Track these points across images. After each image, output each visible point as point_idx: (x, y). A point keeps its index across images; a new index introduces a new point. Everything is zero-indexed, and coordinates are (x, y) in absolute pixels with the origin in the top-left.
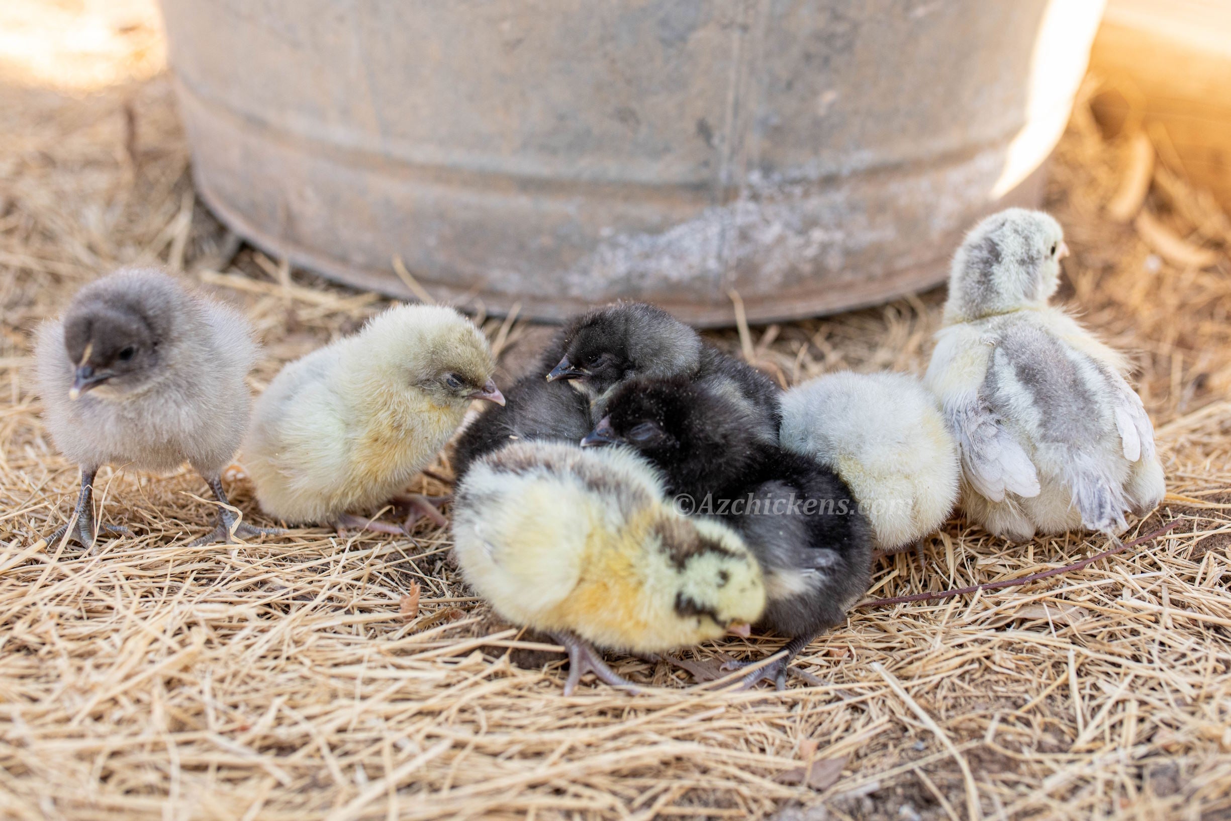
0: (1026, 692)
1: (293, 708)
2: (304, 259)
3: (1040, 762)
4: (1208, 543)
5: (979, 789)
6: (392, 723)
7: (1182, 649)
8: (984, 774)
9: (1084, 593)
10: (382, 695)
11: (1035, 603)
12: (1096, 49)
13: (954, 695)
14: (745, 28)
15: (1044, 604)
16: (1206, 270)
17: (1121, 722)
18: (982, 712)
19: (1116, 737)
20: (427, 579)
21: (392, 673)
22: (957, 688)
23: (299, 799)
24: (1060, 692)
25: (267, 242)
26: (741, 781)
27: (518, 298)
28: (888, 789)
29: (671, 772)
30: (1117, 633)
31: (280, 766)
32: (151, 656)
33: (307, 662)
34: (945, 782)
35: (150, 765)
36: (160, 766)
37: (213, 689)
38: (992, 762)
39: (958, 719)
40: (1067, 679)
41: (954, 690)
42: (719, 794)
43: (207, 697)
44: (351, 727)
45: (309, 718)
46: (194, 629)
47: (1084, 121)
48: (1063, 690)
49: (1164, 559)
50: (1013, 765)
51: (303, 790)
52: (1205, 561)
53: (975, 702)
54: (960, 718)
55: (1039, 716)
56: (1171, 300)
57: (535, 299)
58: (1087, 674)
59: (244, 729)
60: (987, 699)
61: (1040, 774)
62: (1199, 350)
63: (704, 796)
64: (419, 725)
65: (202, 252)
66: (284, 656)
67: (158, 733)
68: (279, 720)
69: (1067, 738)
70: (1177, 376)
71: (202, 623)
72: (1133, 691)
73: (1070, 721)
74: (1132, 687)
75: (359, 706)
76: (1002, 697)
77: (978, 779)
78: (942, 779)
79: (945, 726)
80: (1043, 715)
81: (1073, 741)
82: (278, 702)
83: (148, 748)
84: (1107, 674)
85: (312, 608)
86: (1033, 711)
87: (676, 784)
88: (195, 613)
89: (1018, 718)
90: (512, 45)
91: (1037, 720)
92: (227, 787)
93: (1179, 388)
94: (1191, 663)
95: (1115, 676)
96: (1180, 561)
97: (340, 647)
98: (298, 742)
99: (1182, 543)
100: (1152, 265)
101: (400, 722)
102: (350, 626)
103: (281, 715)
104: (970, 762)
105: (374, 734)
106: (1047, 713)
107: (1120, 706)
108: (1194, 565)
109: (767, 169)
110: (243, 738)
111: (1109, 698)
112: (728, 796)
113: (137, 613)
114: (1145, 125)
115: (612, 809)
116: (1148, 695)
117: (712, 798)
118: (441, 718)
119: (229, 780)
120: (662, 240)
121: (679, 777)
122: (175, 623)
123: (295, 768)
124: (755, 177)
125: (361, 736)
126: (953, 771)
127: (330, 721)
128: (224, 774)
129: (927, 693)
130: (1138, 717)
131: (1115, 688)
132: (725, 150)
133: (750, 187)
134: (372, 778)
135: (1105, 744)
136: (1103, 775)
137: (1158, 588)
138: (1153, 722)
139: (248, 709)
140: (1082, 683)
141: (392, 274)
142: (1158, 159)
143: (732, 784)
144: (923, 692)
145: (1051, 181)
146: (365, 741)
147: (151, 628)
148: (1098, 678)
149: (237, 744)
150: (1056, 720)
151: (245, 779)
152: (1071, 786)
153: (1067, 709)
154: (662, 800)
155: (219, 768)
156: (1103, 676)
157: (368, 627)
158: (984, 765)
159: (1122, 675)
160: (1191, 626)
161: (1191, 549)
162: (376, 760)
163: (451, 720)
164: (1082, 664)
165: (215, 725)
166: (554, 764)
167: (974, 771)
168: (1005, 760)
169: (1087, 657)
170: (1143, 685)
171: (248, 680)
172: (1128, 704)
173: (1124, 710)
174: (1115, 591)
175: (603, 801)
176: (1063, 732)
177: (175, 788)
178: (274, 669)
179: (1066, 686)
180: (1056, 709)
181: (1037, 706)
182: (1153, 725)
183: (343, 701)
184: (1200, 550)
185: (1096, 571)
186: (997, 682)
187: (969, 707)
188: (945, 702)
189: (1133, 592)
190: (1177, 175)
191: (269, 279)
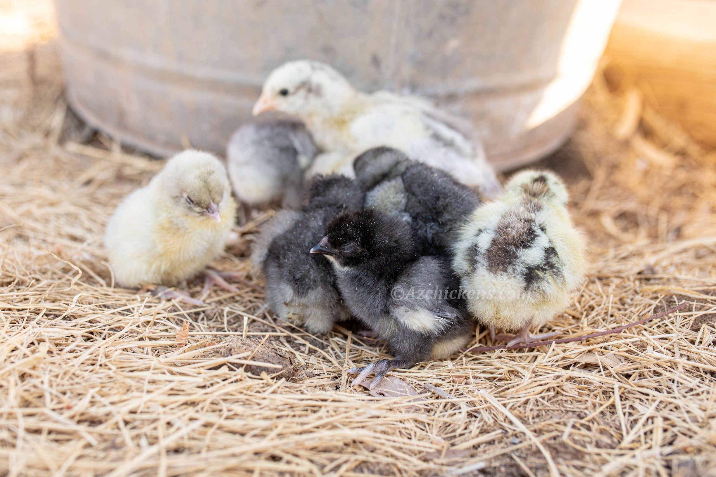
0: (586, 408)
1: (103, 396)
2: (130, 139)
3: (599, 455)
4: (703, 319)
5: (559, 470)
6: (167, 409)
7: (691, 386)
8: (560, 460)
9: (622, 346)
10: (160, 391)
11: (588, 351)
13: (538, 408)
15: (596, 353)
17: (651, 432)
18: (557, 420)
19: (648, 440)
20: (194, 324)
21: (169, 377)
22: (539, 404)
23: (102, 455)
24: (609, 410)
26: (397, 458)
28: (495, 468)
29: (350, 449)
30: (645, 373)
31: (90, 433)
32: (12, 359)
33: (114, 368)
34: (534, 465)
35: (5, 428)
36: (12, 429)
37: (51, 381)
38: (566, 453)
39: (540, 424)
40: (614, 402)
41: (538, 406)
42: (381, 466)
43: (46, 386)
44: (139, 410)
45: (112, 403)
46: (41, 343)
47: (599, 83)
48: (610, 409)
50: (580, 456)
51: (105, 450)
52: (701, 330)
53: (552, 413)
54: (543, 423)
55: (596, 424)
56: (656, 184)
58: (626, 399)
59: (69, 408)
60: (560, 412)
61: (599, 463)
62: (675, 213)
63: (371, 468)
64: (185, 411)
66: (99, 363)
67: (12, 407)
68: (93, 403)
69: (615, 440)
70: (663, 227)
71: (47, 340)
72: (658, 411)
73: (616, 429)
74: (657, 409)
75: (147, 397)
76: (570, 411)
77: (557, 463)
78: (531, 463)
79: (532, 429)
80: (599, 424)
81: (619, 442)
82: (92, 392)
83: (5, 416)
84: (640, 400)
85: (119, 336)
86: (593, 420)
87: (353, 458)
88: (43, 333)
89: (582, 425)
91: (595, 427)
92: (54, 445)
93: (665, 234)
94: (698, 394)
95: (646, 401)
96: (684, 330)
97: (135, 360)
98: (103, 418)
99: (686, 318)
100: (640, 165)
101: (172, 409)
102: (143, 349)
103: (94, 400)
104: (551, 453)
105: (154, 416)
106: (602, 422)
107: (650, 421)
108: (694, 333)
110: (68, 413)
111: (642, 415)
112: (388, 468)
113: (7, 332)
114: (637, 83)
115: (311, 472)
116: (669, 414)
117: (377, 469)
118: (199, 408)
119: (57, 441)
121: (355, 453)
122: (29, 340)
123: (101, 435)
125: (145, 416)
126: (539, 458)
127: (125, 405)
128: (53, 436)
129: (519, 407)
130: (663, 428)
131: (646, 409)
132: (388, 74)
134: (151, 444)
135: (641, 445)
136: (642, 466)
137: (671, 347)
138: (673, 432)
139: (72, 395)
140: (623, 405)
141: (180, 147)
142: (645, 103)
143: (390, 460)
144: (516, 406)
146: (148, 420)
147: (14, 341)
148: (634, 402)
149: (64, 418)
150: (608, 428)
151: (69, 440)
152: (621, 471)
153: (614, 421)
154: (344, 467)
155: (50, 432)
156: (638, 401)
157: (154, 349)
158: (560, 454)
159: (650, 401)
160: (694, 371)
161: (691, 322)
162: (155, 433)
163: (205, 409)
164: (623, 393)
165: (50, 404)
166: (272, 439)
167: (554, 458)
168: (574, 452)
169: (625, 389)
170: (664, 408)
171: (73, 377)
172: (655, 420)
173: (653, 423)
174: (643, 347)
175: (304, 466)
176: (612, 436)
177: (19, 443)
178: (91, 371)
179: (613, 406)
180: (606, 420)
181: (594, 418)
182: (673, 434)
183: (136, 394)
184: (697, 324)
185: (629, 334)
186: (566, 401)
187: (548, 417)
188: (532, 413)
189: (654, 348)
190: (658, 112)
191: (107, 149)
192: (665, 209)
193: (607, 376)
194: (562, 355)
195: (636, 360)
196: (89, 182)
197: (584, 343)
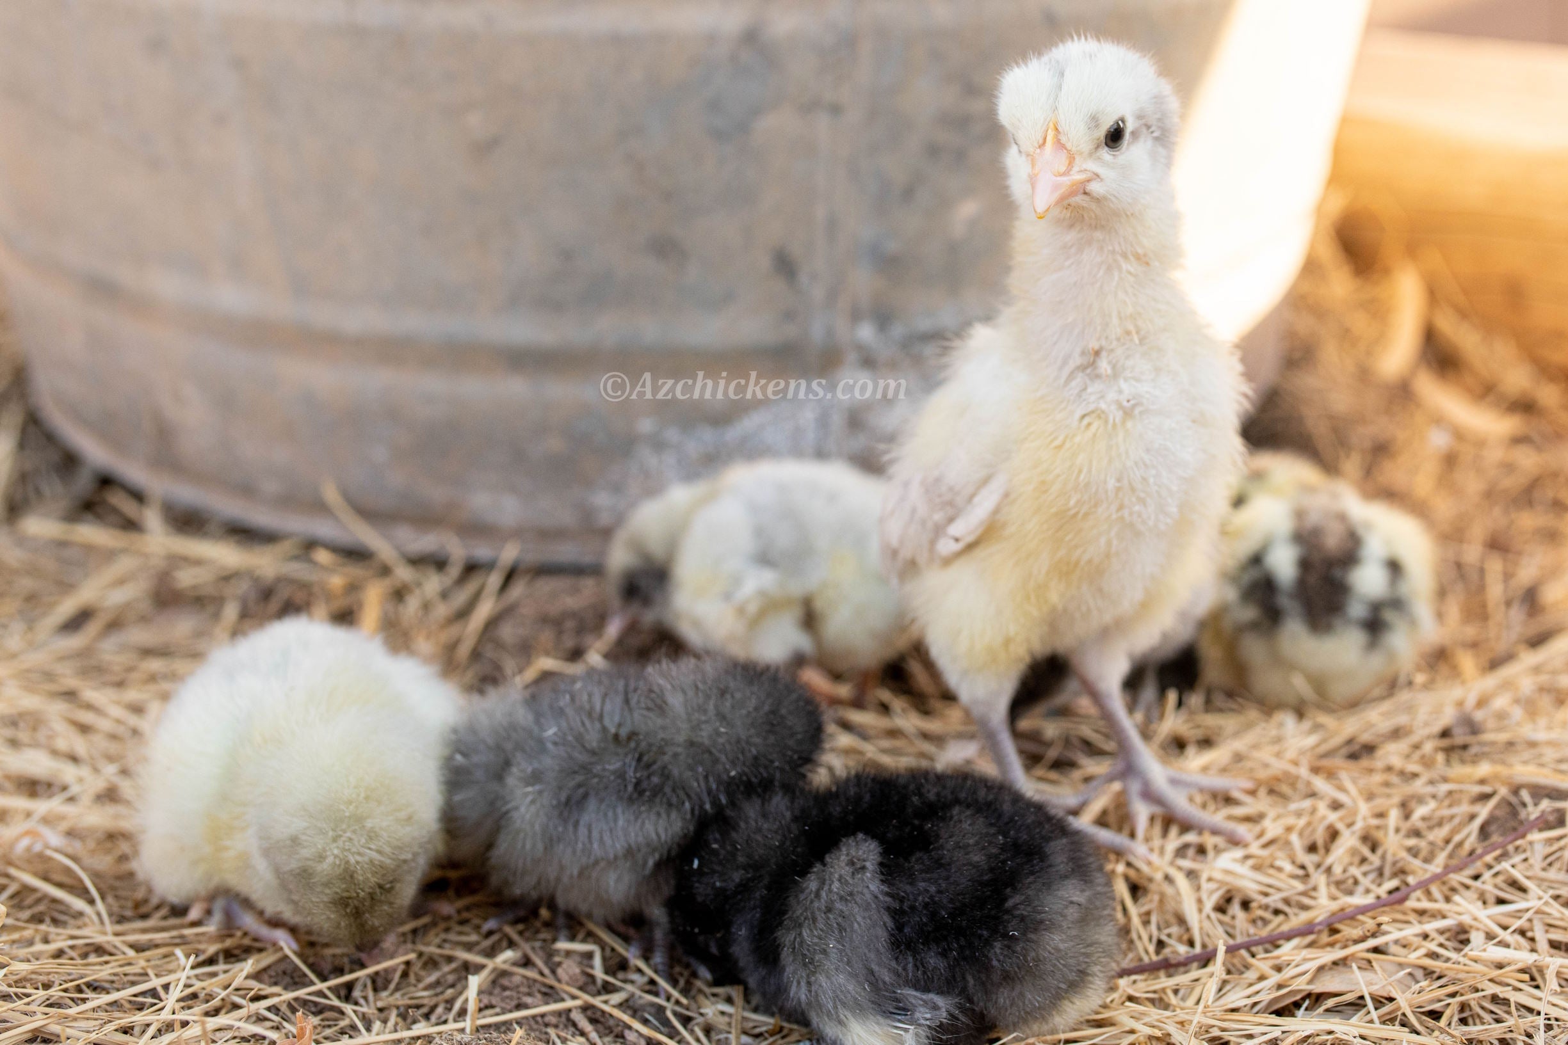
2: (187, 494)
9: (1414, 943)
11: (1335, 963)
12: (1340, 153)
14: (836, 110)
15: (1354, 966)
16: (1518, 440)
25: (134, 472)
27: (517, 533)
30: (1473, 1004)
47: (1328, 253)
49: (1529, 874)
56: (1473, 485)
57: (546, 534)
62: (1519, 553)
65: (38, 492)
70: (1495, 591)
90: (485, 148)
93: (1503, 608)
96: (1552, 874)
99: (1552, 845)
100: (1438, 440)
109: (883, 318)
114: (1412, 250)
120: (733, 433)
124: (866, 332)
132: (818, 293)
133: (860, 348)
137: (1526, 925)
141: (320, 507)
142: (1433, 295)
145: (1290, 335)
174: (1460, 937)
185: (1425, 904)
189: (1490, 937)
190: (1463, 314)
191: (131, 525)
192: (1497, 545)
193: (1384, 1023)
194: (1275, 978)
195: (1446, 972)
196: (78, 621)
197: (1325, 938)
